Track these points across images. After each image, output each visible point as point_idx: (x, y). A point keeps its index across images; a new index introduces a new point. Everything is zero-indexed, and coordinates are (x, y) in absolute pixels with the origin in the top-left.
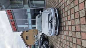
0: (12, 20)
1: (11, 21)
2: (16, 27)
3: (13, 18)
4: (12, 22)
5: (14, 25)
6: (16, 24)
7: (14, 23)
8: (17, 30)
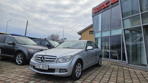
0: (110, 4)
1: (108, 2)
2: (99, 11)
3: (112, 4)
4: (107, 4)
5: (102, 8)
6: (104, 10)
7: (105, 8)
8: (95, 15)
